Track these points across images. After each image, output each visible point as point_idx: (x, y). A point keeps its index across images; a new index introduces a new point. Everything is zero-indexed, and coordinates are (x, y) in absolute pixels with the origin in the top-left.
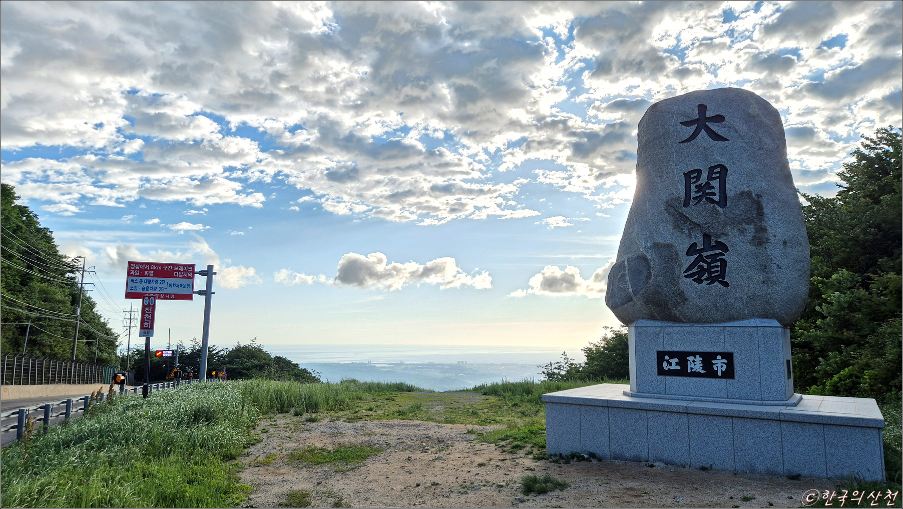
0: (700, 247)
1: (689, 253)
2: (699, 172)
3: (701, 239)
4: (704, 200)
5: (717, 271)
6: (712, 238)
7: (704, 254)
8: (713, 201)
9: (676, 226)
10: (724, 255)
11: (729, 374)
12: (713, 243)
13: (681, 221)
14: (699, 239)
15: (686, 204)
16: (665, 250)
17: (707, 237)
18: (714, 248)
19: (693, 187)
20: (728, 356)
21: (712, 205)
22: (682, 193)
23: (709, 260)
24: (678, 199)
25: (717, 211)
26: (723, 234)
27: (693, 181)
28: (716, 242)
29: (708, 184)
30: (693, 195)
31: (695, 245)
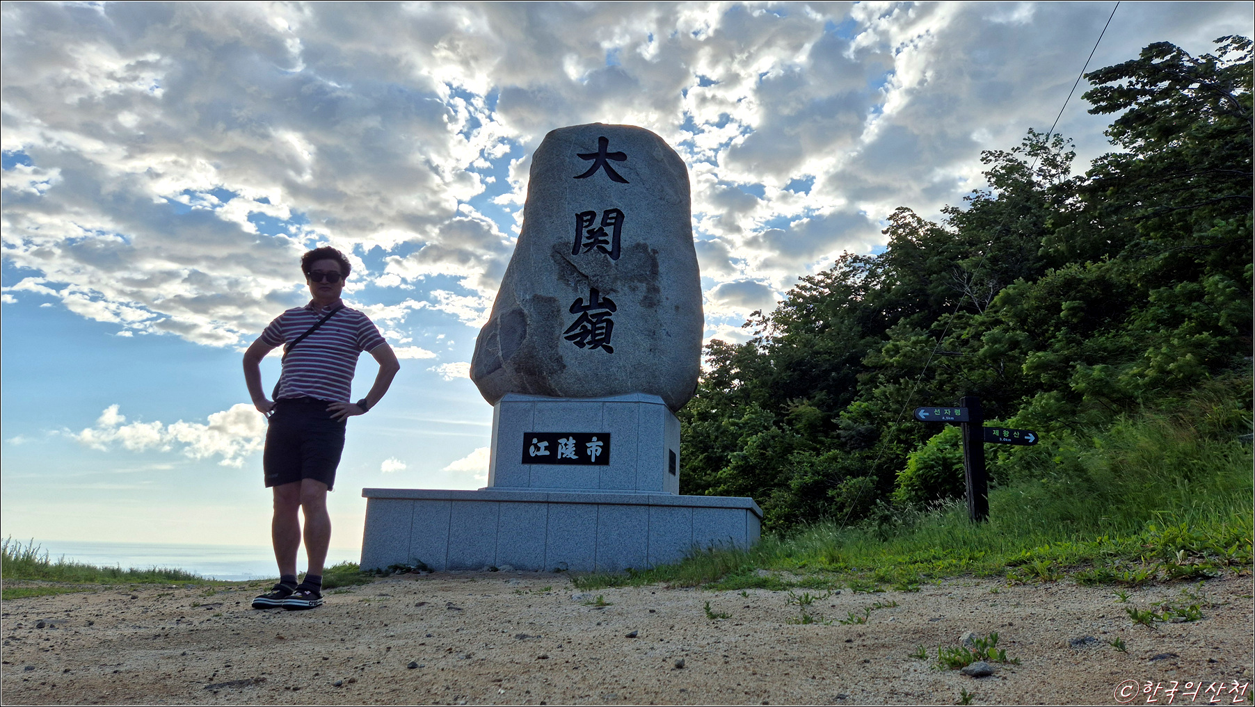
0: (586, 303)
1: (572, 310)
2: (593, 214)
3: (588, 294)
4: (595, 248)
5: (601, 334)
6: (600, 294)
7: (590, 312)
8: (605, 251)
9: (562, 277)
10: (610, 315)
11: (603, 459)
12: (601, 300)
13: (568, 271)
14: (585, 294)
15: (575, 252)
16: (546, 305)
17: (594, 292)
18: (601, 306)
19: (585, 232)
20: (605, 438)
21: (603, 255)
22: (572, 239)
23: (594, 320)
24: (566, 244)
25: (609, 262)
26: (612, 290)
27: (585, 224)
28: (604, 298)
29: (601, 229)
30: (584, 241)
31: (580, 301)
